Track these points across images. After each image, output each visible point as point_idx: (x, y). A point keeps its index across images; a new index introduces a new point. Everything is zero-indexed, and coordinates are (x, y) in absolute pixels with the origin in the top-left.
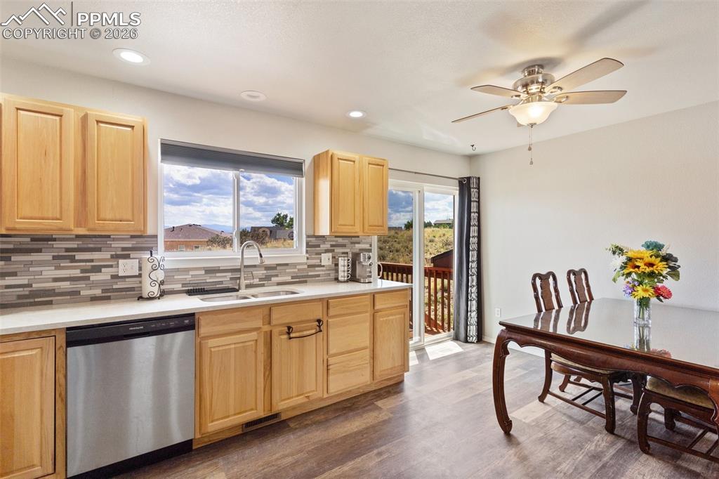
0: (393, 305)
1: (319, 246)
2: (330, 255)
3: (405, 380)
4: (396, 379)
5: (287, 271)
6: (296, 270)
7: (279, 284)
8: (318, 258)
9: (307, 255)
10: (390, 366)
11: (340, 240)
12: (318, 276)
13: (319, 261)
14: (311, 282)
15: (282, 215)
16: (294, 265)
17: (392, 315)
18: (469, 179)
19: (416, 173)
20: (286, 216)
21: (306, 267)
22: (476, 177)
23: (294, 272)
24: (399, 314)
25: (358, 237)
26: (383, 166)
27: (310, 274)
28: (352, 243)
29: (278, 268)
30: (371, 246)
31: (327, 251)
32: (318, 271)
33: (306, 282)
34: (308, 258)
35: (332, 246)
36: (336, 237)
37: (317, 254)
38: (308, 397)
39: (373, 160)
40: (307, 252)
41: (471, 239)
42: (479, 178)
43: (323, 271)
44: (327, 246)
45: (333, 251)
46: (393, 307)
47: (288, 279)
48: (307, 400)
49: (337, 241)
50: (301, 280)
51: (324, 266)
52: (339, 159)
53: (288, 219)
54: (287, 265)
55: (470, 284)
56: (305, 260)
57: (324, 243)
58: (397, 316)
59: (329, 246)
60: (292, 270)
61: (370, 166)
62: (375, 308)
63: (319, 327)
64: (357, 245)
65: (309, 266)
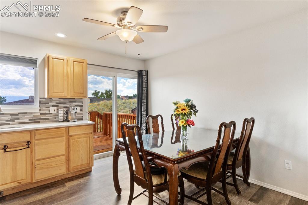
0: (82, 133)
1: (48, 103)
2: (56, 108)
3: (92, 170)
4: (87, 170)
5: (26, 116)
6: (33, 116)
7: (20, 123)
8: (47, 110)
9: (40, 108)
10: (79, 164)
11: (62, 101)
12: (48, 119)
13: (48, 111)
14: (42, 122)
15: (97, 92)
16: (31, 113)
17: (81, 138)
18: (141, 71)
19: (110, 67)
20: (99, 92)
21: (39, 114)
22: (145, 71)
23: (31, 117)
24: (86, 137)
25: (74, 99)
26: (83, 63)
27: (41, 118)
28: (70, 102)
29: (19, 115)
30: (83, 103)
31: (53, 106)
32: (47, 116)
33: (39, 122)
34: (40, 110)
35: (57, 103)
36: (59, 99)
37: (46, 107)
38: (20, 183)
39: (76, 60)
40: (39, 106)
41: (143, 100)
42: (147, 71)
43: (51, 116)
44: (54, 103)
45: (58, 106)
46: (81, 134)
47: (27, 121)
48: (19, 184)
49: (60, 101)
50: (36, 121)
51: (51, 114)
52: (53, 58)
53: (100, 93)
54: (26, 113)
55: (142, 123)
56: (39, 111)
57: (51, 102)
58: (84, 139)
59: (55, 103)
60: (30, 116)
61: (74, 62)
62: (69, 135)
63: (28, 145)
64: (73, 103)
65: (41, 114)
